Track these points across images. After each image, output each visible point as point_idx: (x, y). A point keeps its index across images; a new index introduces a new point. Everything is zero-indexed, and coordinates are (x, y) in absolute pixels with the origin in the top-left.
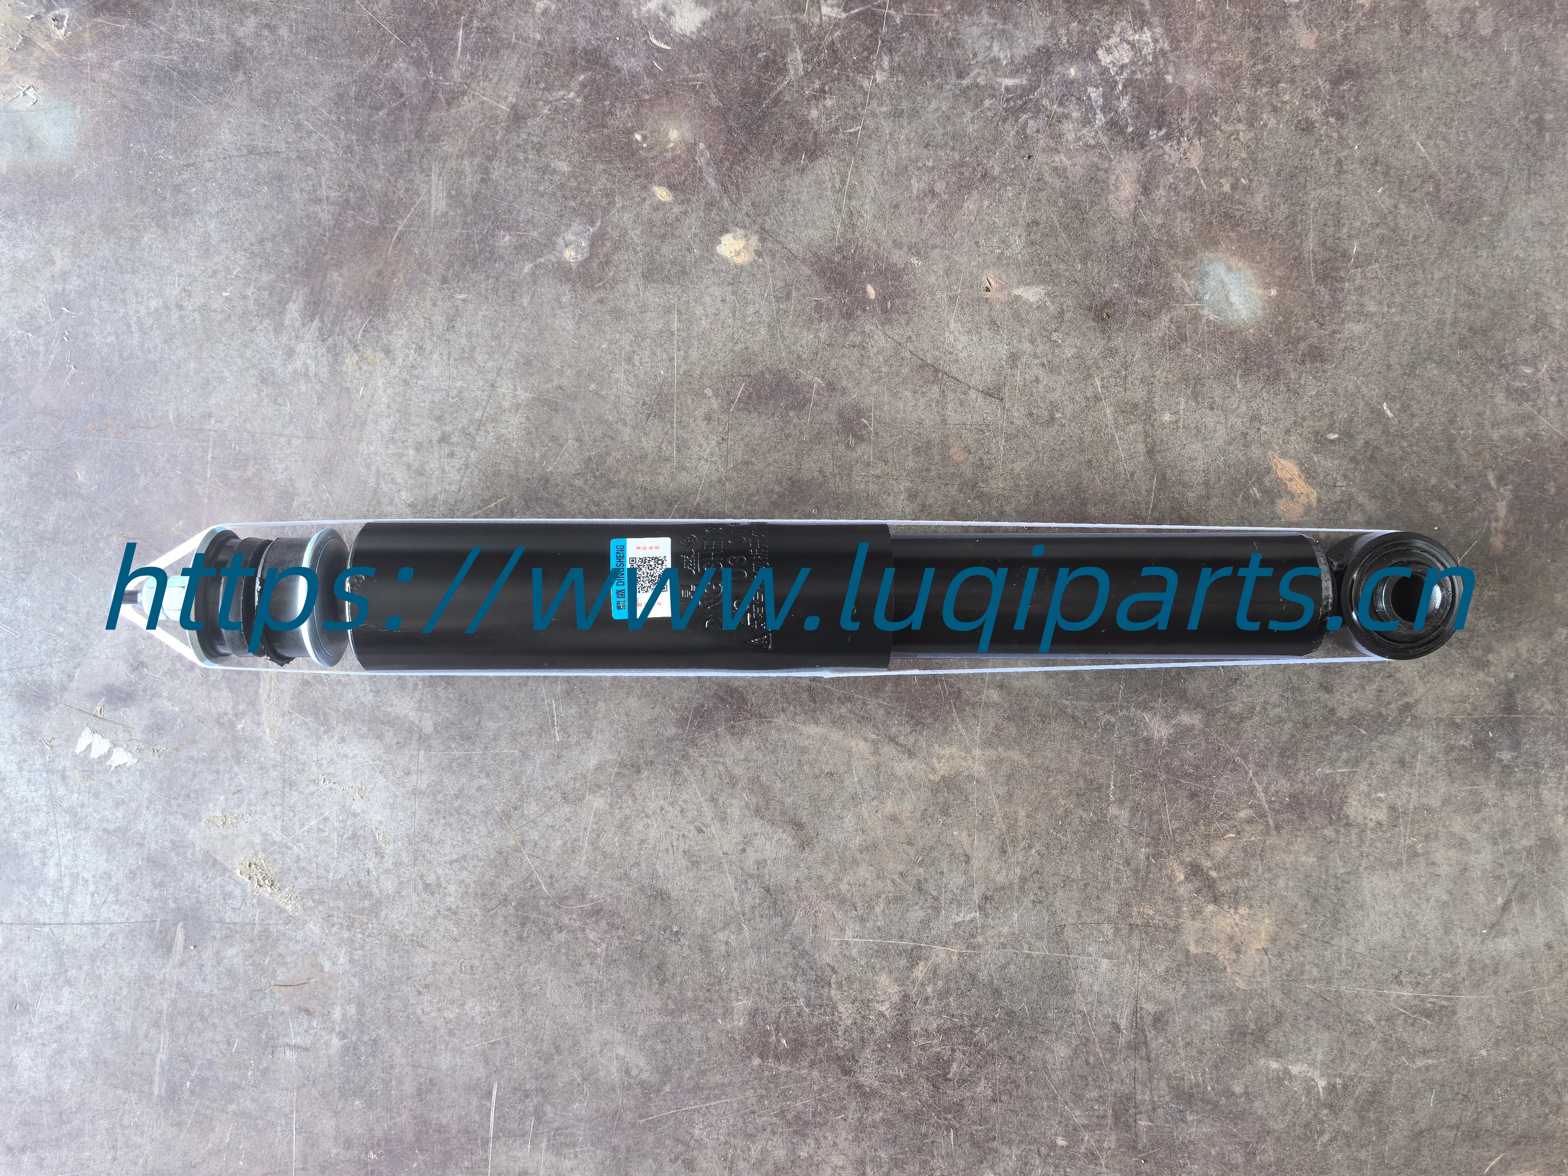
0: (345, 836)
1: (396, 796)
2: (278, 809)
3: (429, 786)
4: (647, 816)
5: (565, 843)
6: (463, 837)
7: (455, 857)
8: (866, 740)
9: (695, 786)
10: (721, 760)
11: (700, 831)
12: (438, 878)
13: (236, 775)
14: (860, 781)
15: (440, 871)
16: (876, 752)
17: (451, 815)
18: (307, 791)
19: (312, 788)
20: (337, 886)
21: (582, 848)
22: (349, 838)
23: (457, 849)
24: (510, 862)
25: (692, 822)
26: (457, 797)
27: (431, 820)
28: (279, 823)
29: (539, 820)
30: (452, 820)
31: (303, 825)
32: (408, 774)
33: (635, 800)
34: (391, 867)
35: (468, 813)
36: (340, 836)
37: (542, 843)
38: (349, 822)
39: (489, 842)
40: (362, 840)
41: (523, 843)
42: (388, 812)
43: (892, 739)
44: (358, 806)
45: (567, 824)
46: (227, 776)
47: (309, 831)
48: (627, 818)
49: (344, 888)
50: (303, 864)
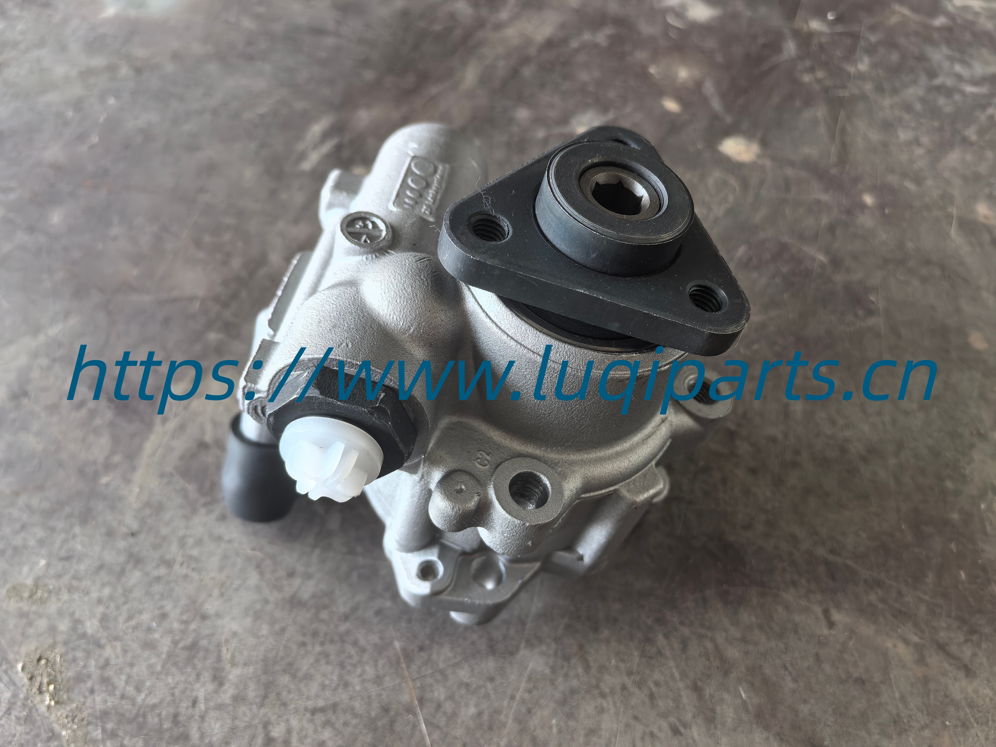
0: (181, 645)
1: (266, 602)
2: (107, 591)
3: (314, 596)
4: (603, 695)
5: (480, 714)
6: (341, 677)
7: (321, 703)
8: (906, 642)
9: (672, 663)
10: (710, 634)
11: (676, 732)
12: (289, 731)
13: (74, 537)
14: (903, 698)
15: (294, 722)
16: (921, 660)
17: (332, 641)
18: (156, 573)
19: (162, 571)
20: (144, 716)
21: (504, 725)
22: (185, 648)
23: (328, 693)
24: (398, 727)
25: (664, 715)
26: (346, 617)
27: (304, 644)
28: (101, 609)
29: (449, 672)
30: (331, 649)
31: (130, 618)
32: (291, 574)
33: (587, 668)
34: (228, 701)
35: (355, 643)
36: (175, 643)
37: (448, 707)
38: (193, 626)
39: (373, 690)
40: (201, 654)
41: (421, 701)
42: (248, 622)
43: (942, 648)
44: (210, 607)
45: (489, 685)
46: (62, 536)
47: (135, 628)
48: (573, 692)
49: (152, 720)
50: (109, 673)
